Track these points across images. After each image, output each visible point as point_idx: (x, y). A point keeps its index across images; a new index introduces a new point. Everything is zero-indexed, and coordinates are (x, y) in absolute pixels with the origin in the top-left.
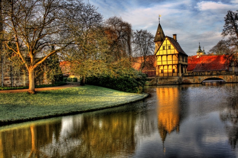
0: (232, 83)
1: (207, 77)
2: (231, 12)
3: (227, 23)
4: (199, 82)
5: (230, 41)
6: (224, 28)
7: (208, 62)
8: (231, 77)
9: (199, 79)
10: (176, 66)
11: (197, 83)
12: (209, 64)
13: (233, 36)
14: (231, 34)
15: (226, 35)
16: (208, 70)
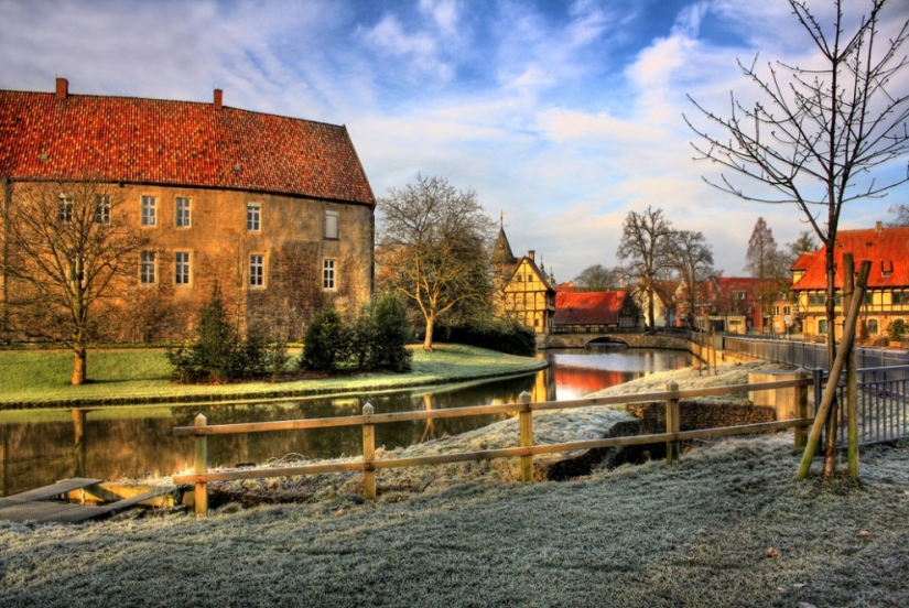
0: (640, 347)
1: (596, 337)
2: (634, 214)
3: (628, 233)
4: (580, 345)
5: (631, 268)
6: (620, 243)
7: (582, 307)
8: (638, 337)
9: (582, 340)
10: (541, 313)
11: (576, 348)
12: (584, 310)
13: (636, 259)
14: (635, 256)
15: (625, 256)
16: (582, 322)
